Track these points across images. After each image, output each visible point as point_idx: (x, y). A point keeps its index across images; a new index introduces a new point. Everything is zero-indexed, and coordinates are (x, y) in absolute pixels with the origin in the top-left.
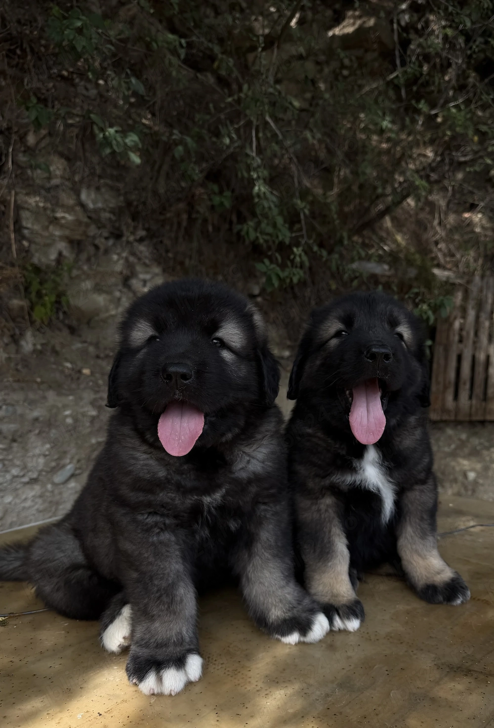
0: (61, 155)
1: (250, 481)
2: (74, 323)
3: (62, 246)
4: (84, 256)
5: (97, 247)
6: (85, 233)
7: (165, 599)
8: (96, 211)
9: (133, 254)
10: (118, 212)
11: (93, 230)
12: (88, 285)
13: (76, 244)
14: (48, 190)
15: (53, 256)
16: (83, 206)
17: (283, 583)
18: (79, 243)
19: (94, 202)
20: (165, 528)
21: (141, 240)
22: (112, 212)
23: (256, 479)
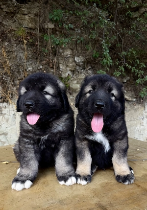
0: (71, 49)
1: (57, 133)
2: (71, 92)
3: (69, 72)
4: (75, 75)
5: (79, 72)
6: (75, 69)
7: (26, 163)
8: (79, 62)
9: (87, 73)
10: (84, 62)
11: (78, 68)
12: (75, 82)
13: (73, 72)
14: (67, 58)
15: (67, 75)
16: (75, 61)
17: (66, 165)
18: (73, 71)
19: (78, 60)
20: (30, 144)
21: (90, 69)
22: (83, 62)
23: (60, 132)
